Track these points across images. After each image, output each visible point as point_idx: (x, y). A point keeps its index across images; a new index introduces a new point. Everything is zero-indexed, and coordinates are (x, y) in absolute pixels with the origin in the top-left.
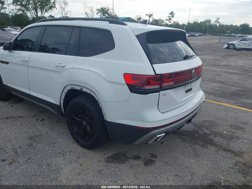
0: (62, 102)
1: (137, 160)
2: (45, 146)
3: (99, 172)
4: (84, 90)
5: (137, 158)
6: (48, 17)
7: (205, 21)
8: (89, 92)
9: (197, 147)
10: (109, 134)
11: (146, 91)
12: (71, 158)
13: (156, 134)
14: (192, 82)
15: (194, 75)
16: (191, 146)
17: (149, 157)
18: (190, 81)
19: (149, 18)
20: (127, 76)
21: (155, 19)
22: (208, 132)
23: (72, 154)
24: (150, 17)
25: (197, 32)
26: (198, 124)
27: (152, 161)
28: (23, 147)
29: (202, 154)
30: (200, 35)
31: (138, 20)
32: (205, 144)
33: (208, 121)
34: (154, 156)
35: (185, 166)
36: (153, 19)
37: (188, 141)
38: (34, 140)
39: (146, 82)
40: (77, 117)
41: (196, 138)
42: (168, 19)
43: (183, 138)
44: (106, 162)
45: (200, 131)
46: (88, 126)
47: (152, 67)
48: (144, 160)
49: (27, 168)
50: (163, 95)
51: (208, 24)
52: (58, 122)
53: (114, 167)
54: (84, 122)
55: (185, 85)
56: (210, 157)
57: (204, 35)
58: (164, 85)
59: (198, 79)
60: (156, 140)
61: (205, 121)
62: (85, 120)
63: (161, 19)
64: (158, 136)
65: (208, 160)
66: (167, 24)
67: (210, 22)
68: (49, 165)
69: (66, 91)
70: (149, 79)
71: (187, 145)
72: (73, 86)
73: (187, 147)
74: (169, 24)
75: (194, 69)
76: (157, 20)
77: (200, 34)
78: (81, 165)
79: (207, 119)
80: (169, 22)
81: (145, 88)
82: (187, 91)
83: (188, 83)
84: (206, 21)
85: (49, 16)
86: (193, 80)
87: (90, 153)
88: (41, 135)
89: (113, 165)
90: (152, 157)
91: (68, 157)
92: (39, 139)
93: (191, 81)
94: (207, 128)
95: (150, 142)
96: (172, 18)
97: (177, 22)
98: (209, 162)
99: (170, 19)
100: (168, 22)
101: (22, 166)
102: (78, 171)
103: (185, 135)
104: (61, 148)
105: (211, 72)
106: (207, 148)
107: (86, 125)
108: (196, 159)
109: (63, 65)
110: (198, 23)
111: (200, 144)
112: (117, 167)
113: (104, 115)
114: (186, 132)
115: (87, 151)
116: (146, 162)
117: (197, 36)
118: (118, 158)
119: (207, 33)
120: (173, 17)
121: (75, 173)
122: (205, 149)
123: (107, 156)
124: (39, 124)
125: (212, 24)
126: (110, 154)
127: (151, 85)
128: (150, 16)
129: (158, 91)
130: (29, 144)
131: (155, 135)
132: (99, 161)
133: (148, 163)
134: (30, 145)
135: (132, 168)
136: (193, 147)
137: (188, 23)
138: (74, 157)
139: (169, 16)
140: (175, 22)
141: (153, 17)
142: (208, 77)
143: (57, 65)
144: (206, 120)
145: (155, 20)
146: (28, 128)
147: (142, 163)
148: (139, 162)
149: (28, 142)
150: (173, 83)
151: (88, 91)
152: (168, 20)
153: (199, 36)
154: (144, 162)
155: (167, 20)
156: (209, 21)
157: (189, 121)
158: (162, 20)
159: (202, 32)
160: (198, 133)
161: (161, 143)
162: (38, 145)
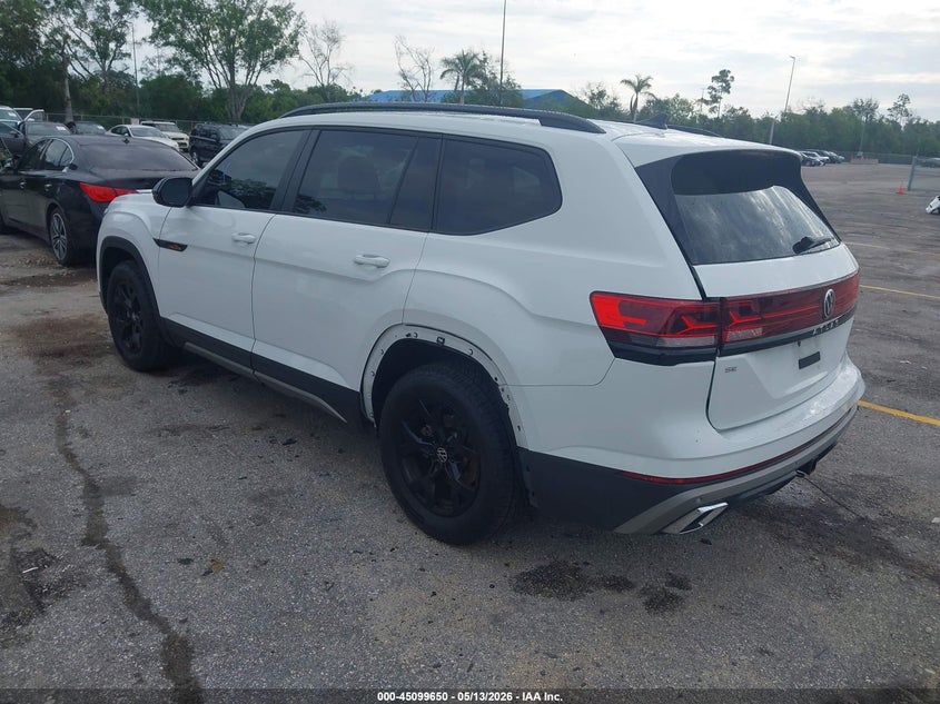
0: (369, 381)
1: (619, 591)
2: (308, 525)
3: (496, 620)
4: (450, 343)
5: (619, 584)
6: (267, 86)
7: (852, 105)
8: (467, 352)
9: (835, 564)
10: (530, 495)
11: (667, 353)
12: (397, 569)
13: (699, 500)
14: (825, 329)
15: (831, 309)
16: (812, 559)
17: (661, 583)
18: (817, 327)
19: (632, 91)
20: (603, 303)
21: (658, 97)
22: (873, 515)
23: (400, 557)
24: (638, 90)
25: (820, 148)
26: (834, 486)
27: (675, 598)
28: (238, 523)
29: (851, 588)
30: (832, 161)
31: (592, 99)
32: (864, 557)
33: (872, 479)
34: (681, 584)
35: (791, 625)
36: (651, 98)
37: (800, 542)
38: (271, 506)
39: (670, 325)
40: (416, 434)
41: (829, 534)
42: (708, 98)
43: (781, 529)
44: (515, 590)
45: (841, 511)
46: (454, 466)
47: (693, 272)
48: (644, 592)
49: (261, 589)
50: (727, 370)
51: (864, 119)
52: (341, 451)
53: (542, 607)
54: (442, 453)
55: (798, 339)
56: (881, 600)
57: (848, 160)
58: (732, 335)
59: (842, 321)
60: (694, 524)
61: (862, 475)
62: (445, 445)
63: (682, 97)
64: (704, 509)
65: (874, 611)
66: (703, 118)
67: (873, 110)
68: (329, 586)
69: (386, 345)
70: (682, 315)
71: (795, 553)
72: (412, 331)
73: (796, 561)
74: (712, 116)
75: (830, 287)
76: (667, 102)
77: (831, 157)
78: (434, 594)
79: (870, 471)
80: (712, 110)
81: (663, 342)
82: (804, 363)
83: (809, 335)
84: (856, 106)
85: (269, 83)
86: (826, 323)
87: (460, 559)
88: (290, 490)
89: (541, 602)
90: (672, 584)
91: (389, 565)
92: (286, 501)
93: (821, 326)
94: (869, 503)
95: (675, 529)
96: (724, 95)
97: (741, 108)
98: (880, 615)
99: (715, 99)
100: (705, 110)
101: (245, 582)
102: (423, 611)
103: (788, 522)
104: (360, 537)
105: (878, 303)
106: (872, 570)
107: (448, 464)
108: (830, 604)
109: (381, 260)
110: (823, 115)
111: (843, 556)
112: (553, 610)
113: (516, 430)
114: (792, 510)
115: (446, 549)
116: (651, 600)
117: (819, 164)
118: (553, 581)
119: (861, 153)
120: (727, 89)
121: (418, 617)
122: (865, 573)
123: (515, 571)
124: (279, 455)
125: (880, 120)
126: (530, 567)
127: (687, 334)
128: (640, 86)
129: (711, 357)
130: (256, 517)
131: (692, 506)
132: (492, 586)
133: (660, 602)
134: (261, 520)
135: (606, 616)
136: (818, 563)
137: (784, 114)
138: (408, 566)
139: (714, 89)
140: (733, 111)
141: (651, 91)
142: (867, 319)
143: (360, 257)
144: (862, 472)
145: (659, 101)
146: (244, 464)
147: (639, 603)
148: (627, 597)
149: (253, 509)
150: (759, 331)
151: (464, 349)
152: (706, 102)
153: (825, 162)
154: (646, 598)
155: (702, 100)
156: (869, 109)
157: (808, 467)
158: (684, 102)
159: (839, 150)
160: (837, 518)
161: (703, 541)
162: (287, 522)
